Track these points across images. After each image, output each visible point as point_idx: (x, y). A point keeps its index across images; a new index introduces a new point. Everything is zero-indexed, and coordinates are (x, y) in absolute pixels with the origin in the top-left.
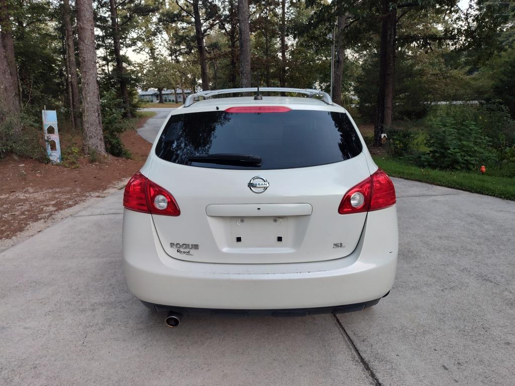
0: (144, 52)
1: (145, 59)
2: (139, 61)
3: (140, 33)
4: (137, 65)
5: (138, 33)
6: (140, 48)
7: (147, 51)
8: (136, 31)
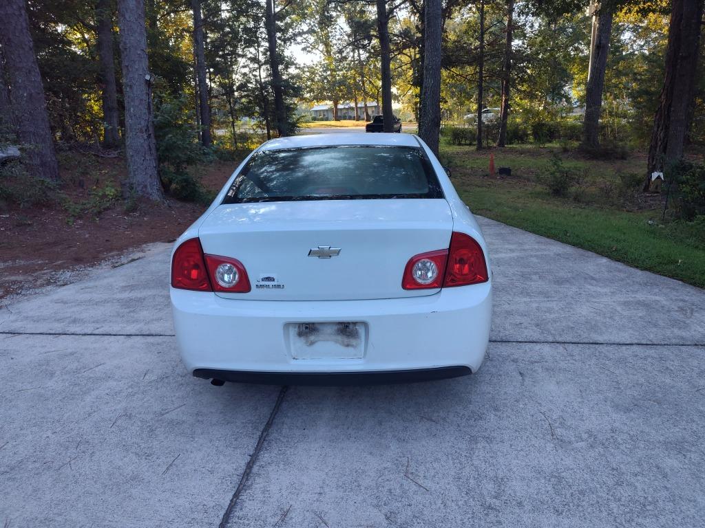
0: (317, 52)
1: (319, 60)
2: (309, 63)
3: (312, 24)
4: (306, 69)
5: (310, 24)
6: (311, 45)
7: (321, 50)
8: (308, 21)
